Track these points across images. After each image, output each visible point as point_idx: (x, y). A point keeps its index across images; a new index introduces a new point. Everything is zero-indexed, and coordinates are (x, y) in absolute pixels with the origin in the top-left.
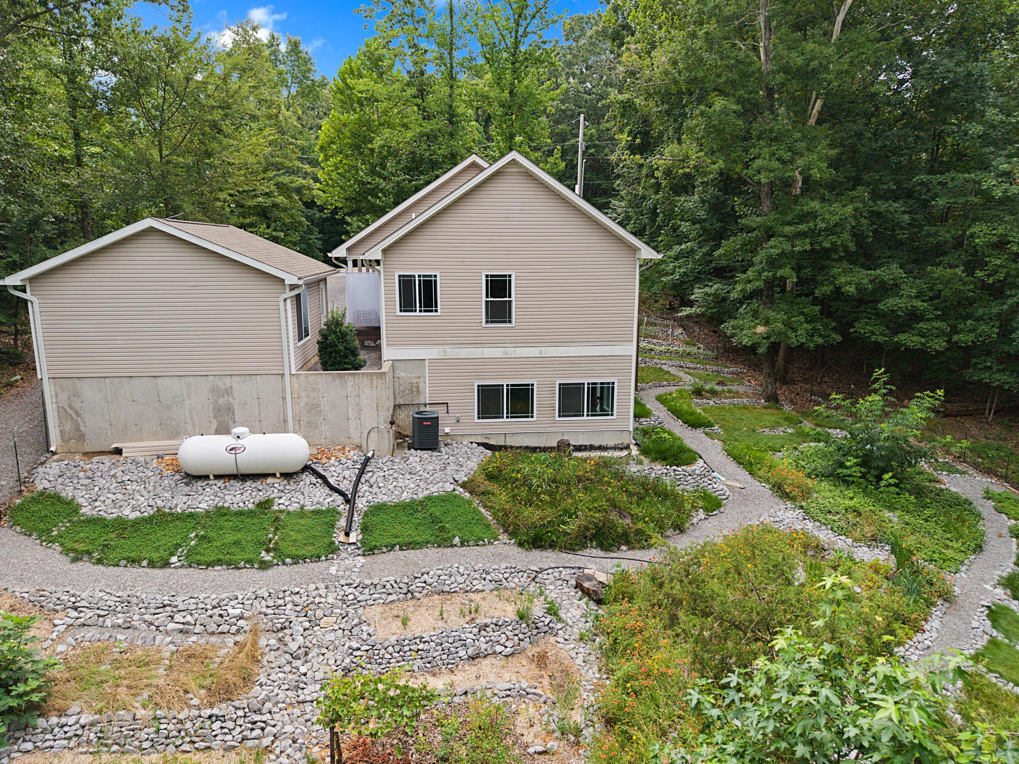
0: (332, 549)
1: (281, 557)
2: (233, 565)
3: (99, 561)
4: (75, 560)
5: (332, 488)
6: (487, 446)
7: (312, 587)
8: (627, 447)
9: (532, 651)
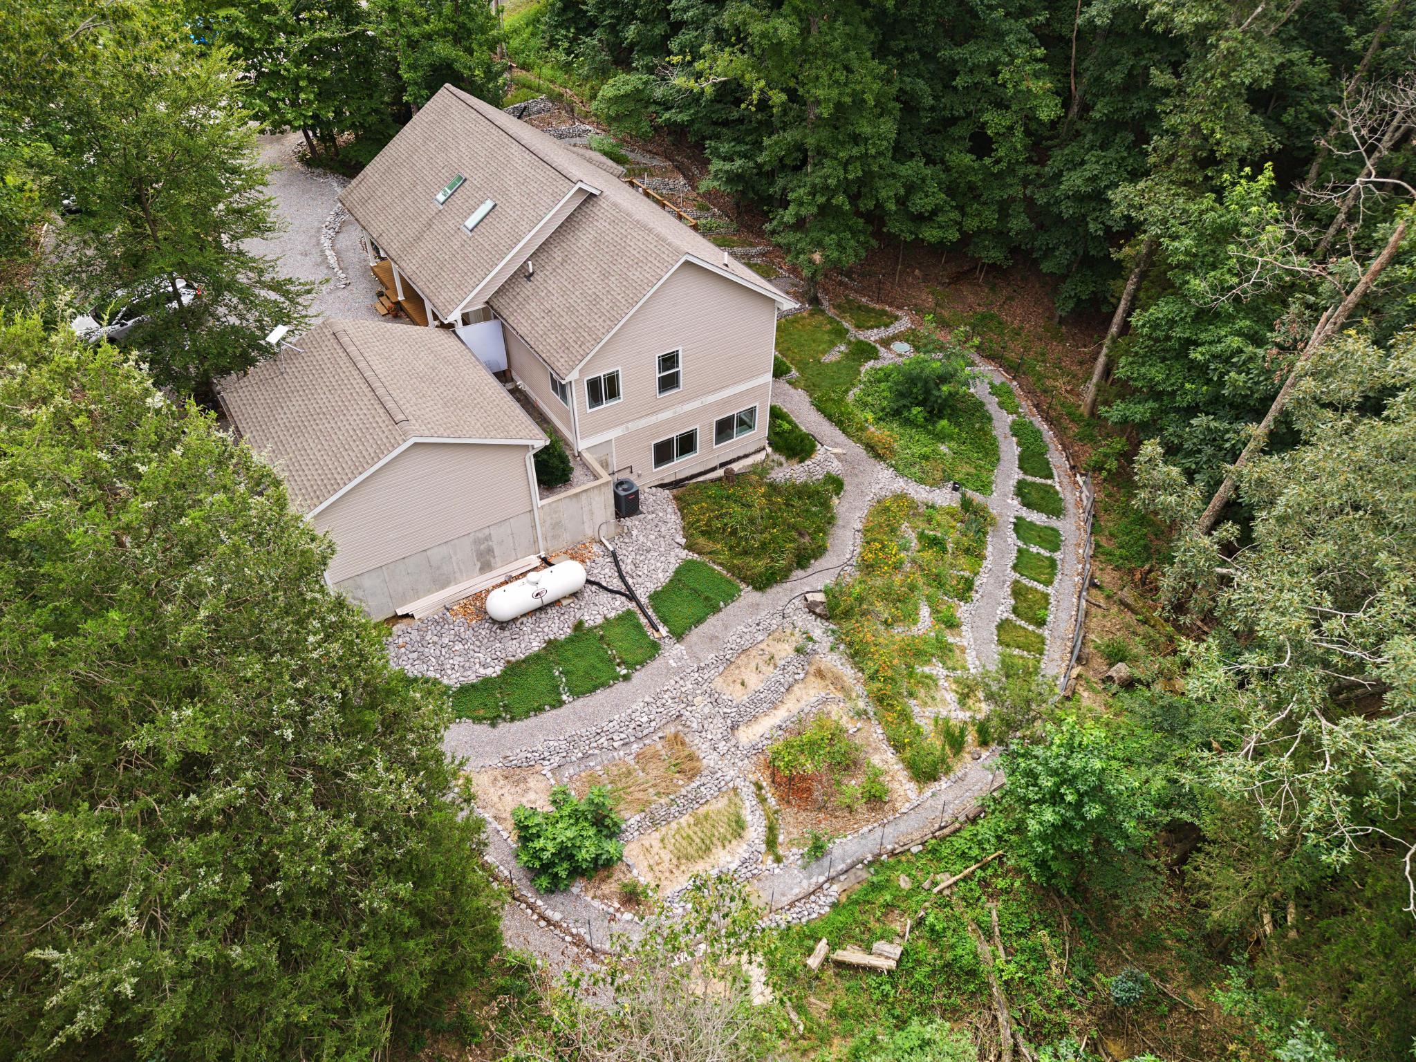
0: (655, 647)
1: (632, 666)
2: (605, 685)
3: (512, 719)
4: (493, 725)
5: (612, 591)
6: (663, 486)
7: (673, 682)
8: (764, 449)
9: (812, 669)
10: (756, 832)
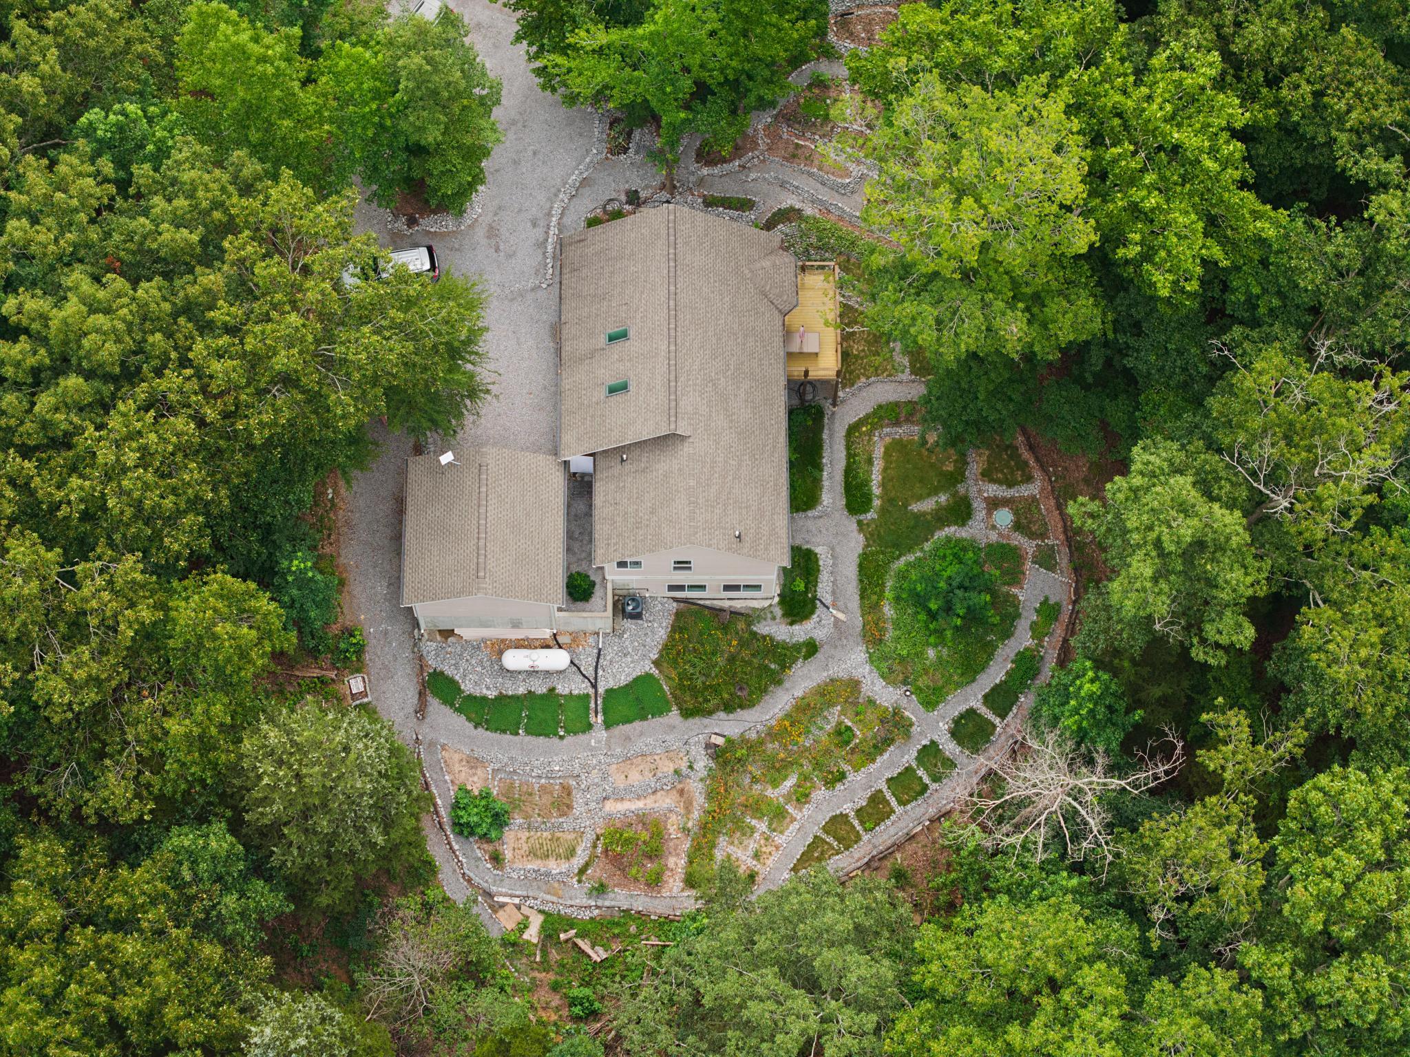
0: (590, 726)
1: (568, 732)
3: (487, 729)
4: (476, 727)
5: (583, 675)
7: (586, 754)
8: (772, 598)
10: (578, 861)
